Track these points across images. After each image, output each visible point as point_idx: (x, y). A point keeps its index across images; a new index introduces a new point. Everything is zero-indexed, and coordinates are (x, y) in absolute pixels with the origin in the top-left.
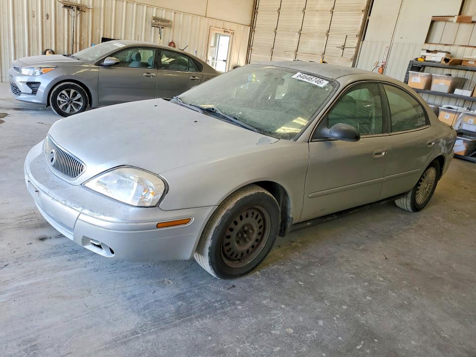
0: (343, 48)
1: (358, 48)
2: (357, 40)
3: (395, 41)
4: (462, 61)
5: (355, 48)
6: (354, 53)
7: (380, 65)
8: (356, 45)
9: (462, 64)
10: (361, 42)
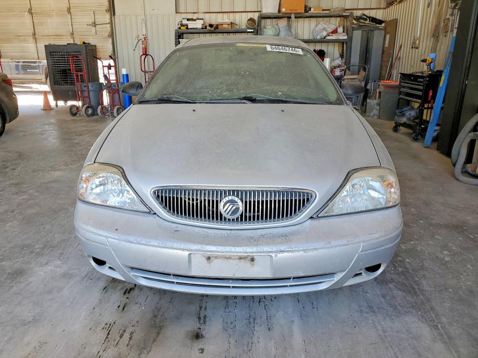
0: (94, 24)
1: (111, 23)
2: (108, 16)
3: (147, 13)
4: (218, 25)
5: (109, 23)
6: (109, 29)
7: (142, 37)
8: (108, 21)
9: (219, 28)
10: (113, 18)
